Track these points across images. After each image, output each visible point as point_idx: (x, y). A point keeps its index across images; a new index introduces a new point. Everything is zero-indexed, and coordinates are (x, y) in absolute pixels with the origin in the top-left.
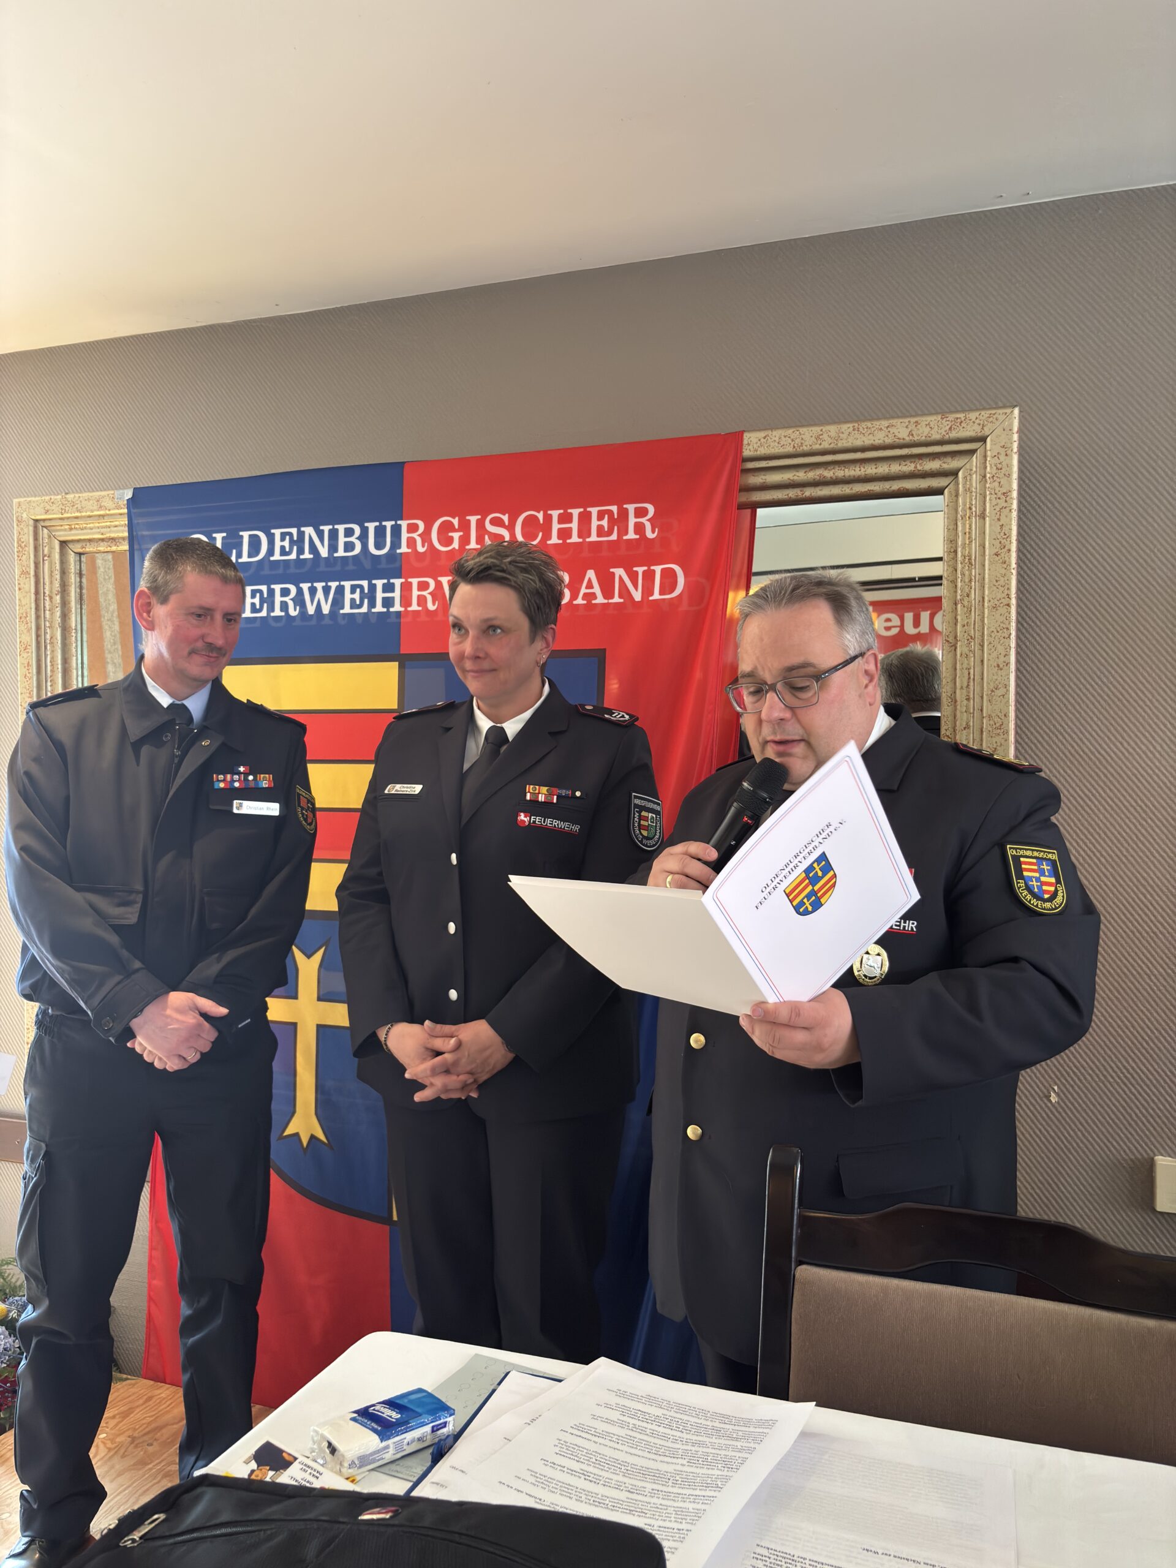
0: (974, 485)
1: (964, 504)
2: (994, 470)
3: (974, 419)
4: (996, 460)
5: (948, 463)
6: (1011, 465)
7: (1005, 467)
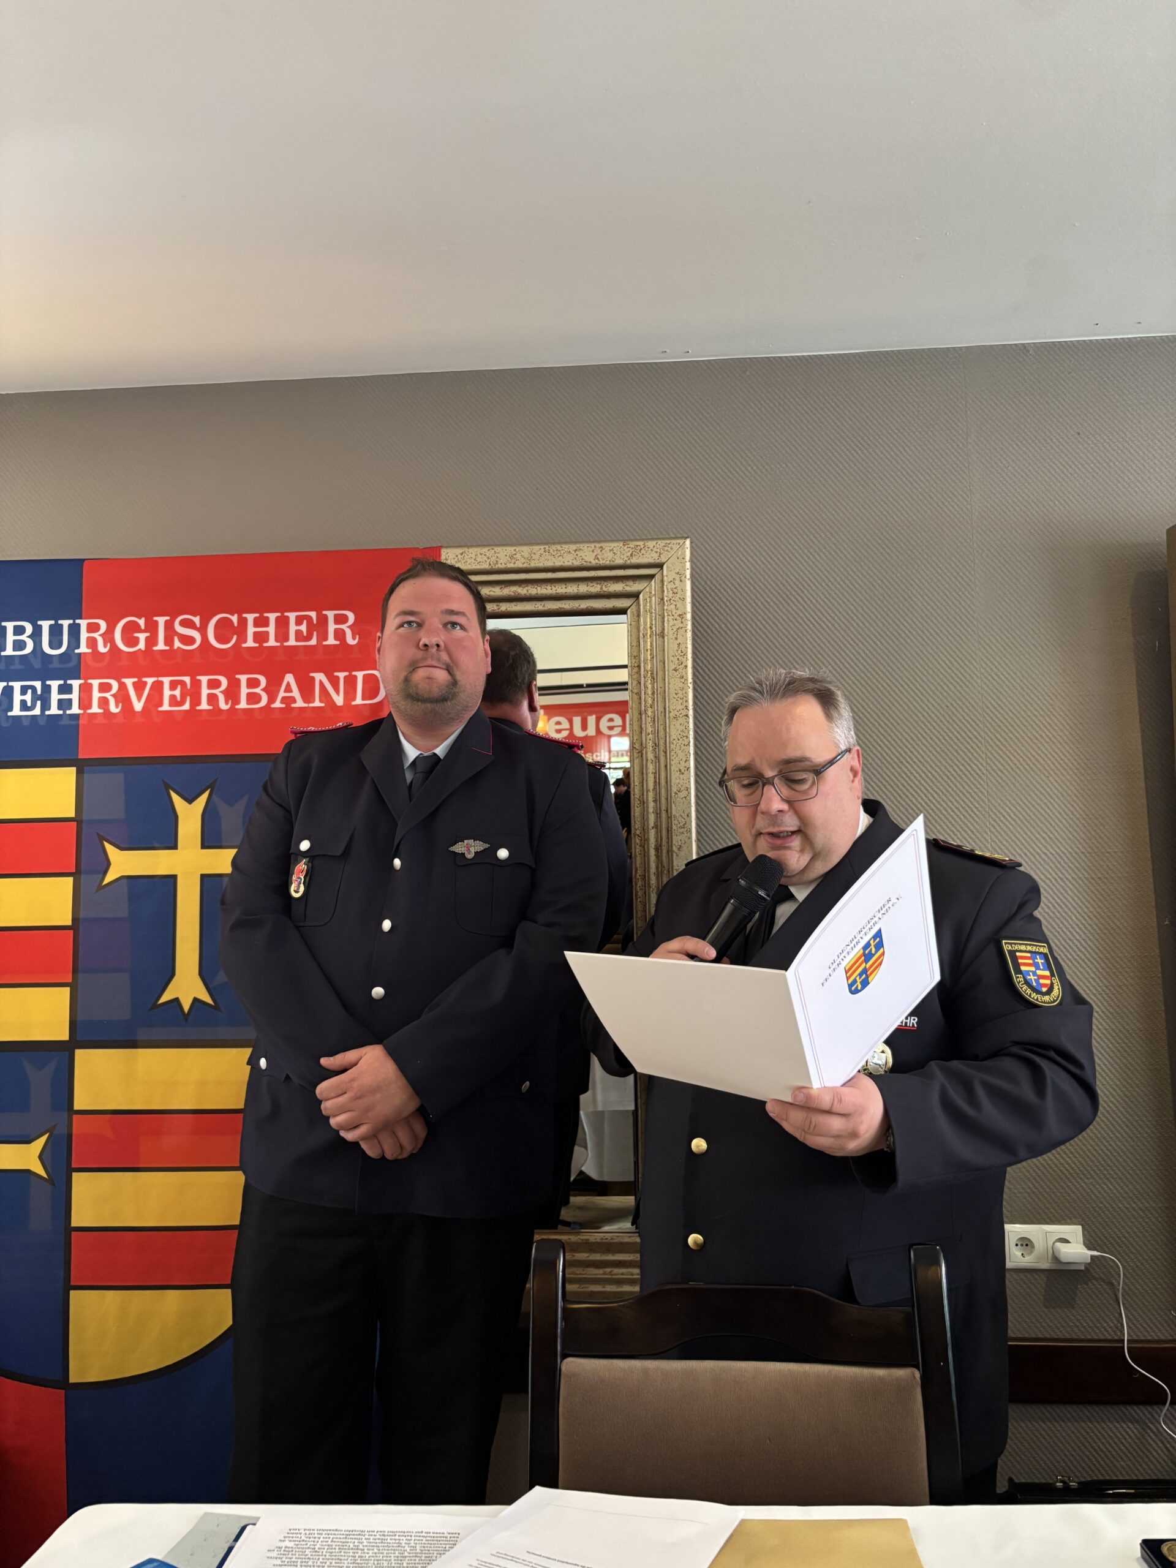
0: (653, 606)
1: (645, 623)
2: (671, 594)
3: (651, 548)
4: (672, 585)
5: (630, 586)
6: (686, 590)
7: (680, 591)
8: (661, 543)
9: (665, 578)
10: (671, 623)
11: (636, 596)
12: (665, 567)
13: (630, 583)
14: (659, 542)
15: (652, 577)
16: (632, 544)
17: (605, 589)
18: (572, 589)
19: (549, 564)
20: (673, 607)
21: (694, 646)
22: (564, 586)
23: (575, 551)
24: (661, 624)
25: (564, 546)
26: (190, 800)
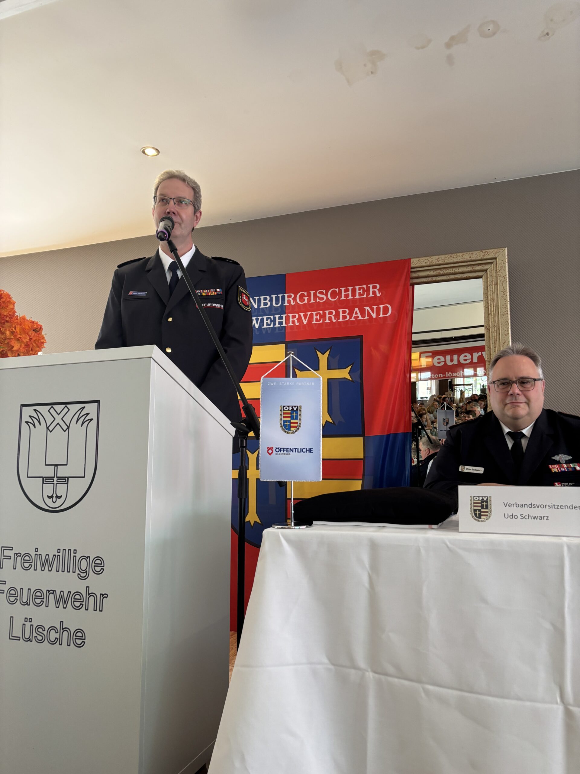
0: (493, 274)
1: (490, 280)
2: (500, 269)
3: (492, 252)
4: (500, 265)
5: (484, 267)
6: (506, 267)
7: (503, 267)
8: (496, 250)
9: (498, 263)
10: (500, 279)
11: (486, 271)
12: (497, 259)
13: (484, 266)
14: (495, 250)
15: (492, 263)
16: (484, 251)
17: (474, 269)
18: (461, 270)
19: (452, 261)
20: (501, 273)
21: (509, 287)
22: (458, 269)
23: (462, 255)
24: (496, 280)
25: (457, 254)
26: (323, 354)
